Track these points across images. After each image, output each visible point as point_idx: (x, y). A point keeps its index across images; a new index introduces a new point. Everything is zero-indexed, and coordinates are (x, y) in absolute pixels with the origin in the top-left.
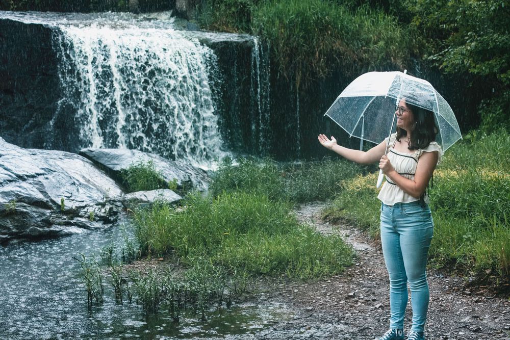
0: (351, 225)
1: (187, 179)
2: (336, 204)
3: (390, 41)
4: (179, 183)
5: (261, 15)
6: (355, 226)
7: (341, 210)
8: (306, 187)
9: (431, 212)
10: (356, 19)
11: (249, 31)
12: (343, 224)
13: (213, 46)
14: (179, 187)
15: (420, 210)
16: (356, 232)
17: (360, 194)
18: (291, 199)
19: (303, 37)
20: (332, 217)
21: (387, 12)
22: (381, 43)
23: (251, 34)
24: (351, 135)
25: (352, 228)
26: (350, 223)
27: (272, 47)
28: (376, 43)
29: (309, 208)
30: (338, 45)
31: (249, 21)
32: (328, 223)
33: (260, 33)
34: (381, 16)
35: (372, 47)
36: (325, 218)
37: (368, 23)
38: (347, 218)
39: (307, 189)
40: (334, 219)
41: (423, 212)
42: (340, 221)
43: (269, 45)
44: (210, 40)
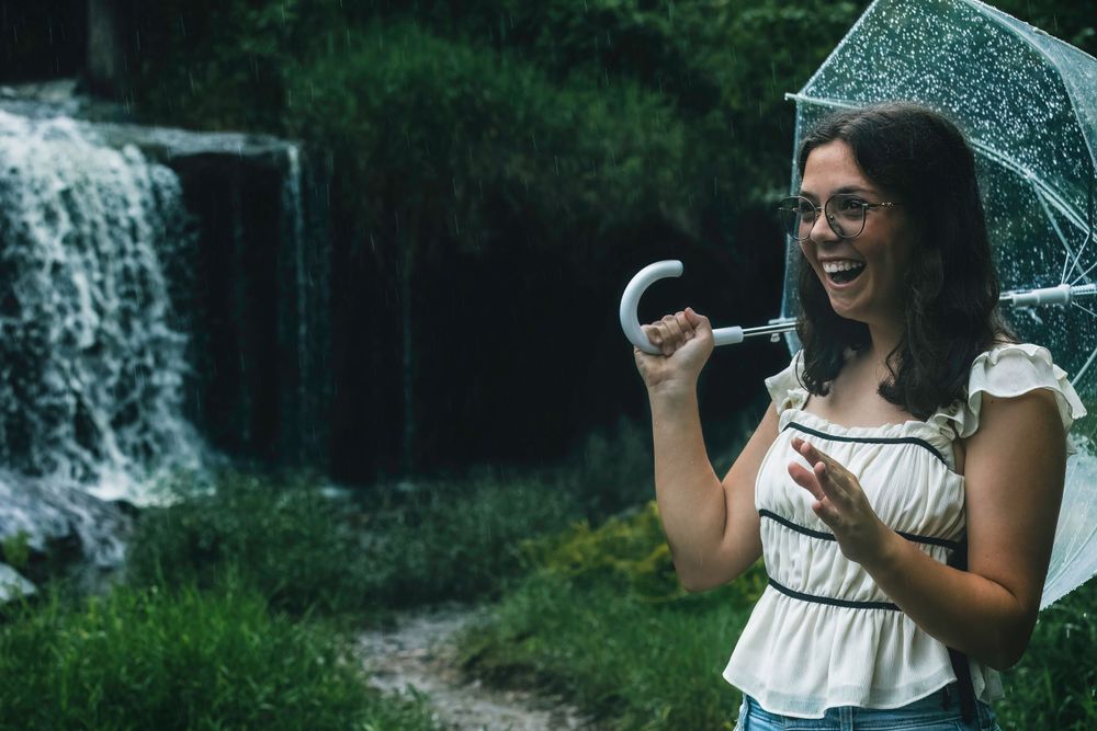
0: (555, 691)
1: (65, 532)
2: (503, 616)
3: (657, 156)
4: (36, 543)
5: (307, 84)
6: (569, 698)
7: (521, 638)
8: (418, 555)
10: (567, 99)
12: (527, 687)
13: (178, 163)
14: (35, 556)
18: (369, 596)
19: (423, 144)
20: (490, 663)
21: (648, 82)
22: (634, 163)
23: (282, 136)
25: (558, 703)
26: (550, 686)
28: (620, 161)
29: (425, 624)
30: (516, 166)
32: (477, 684)
33: (305, 134)
34: (632, 92)
35: (609, 171)
36: (471, 664)
37: (597, 110)
38: (540, 666)
39: (416, 563)
40: (498, 669)
42: (517, 679)
43: (330, 161)
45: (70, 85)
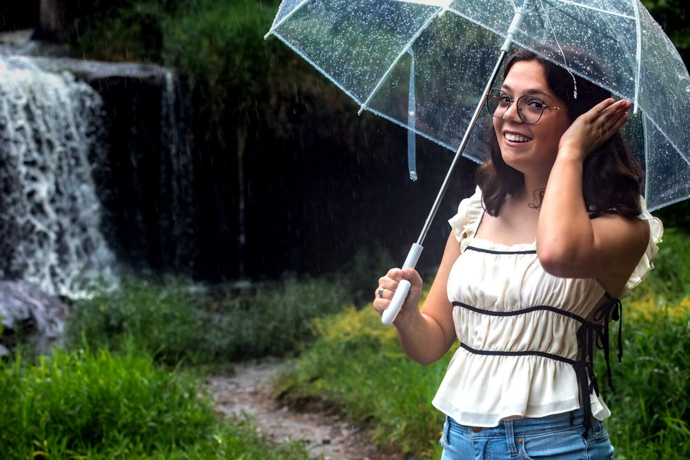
0: (335, 413)
1: (26, 315)
2: (302, 366)
4: (8, 322)
5: (178, 32)
6: (343, 418)
7: (313, 380)
8: (248, 328)
9: (612, 448)
11: (158, 60)
12: (316, 411)
13: (95, 83)
15: (581, 445)
16: (345, 432)
17: (352, 347)
18: (217, 354)
19: (251, 70)
20: (294, 396)
23: (162, 64)
24: (363, 106)
25: (336, 421)
26: (331, 410)
27: (197, 88)
31: (159, 45)
32: (286, 409)
33: (176, 64)
36: (282, 397)
38: (325, 398)
39: (248, 335)
40: (299, 400)
41: (589, 450)
42: (310, 405)
43: (191, 82)
44: (90, 73)
45: (28, 33)
